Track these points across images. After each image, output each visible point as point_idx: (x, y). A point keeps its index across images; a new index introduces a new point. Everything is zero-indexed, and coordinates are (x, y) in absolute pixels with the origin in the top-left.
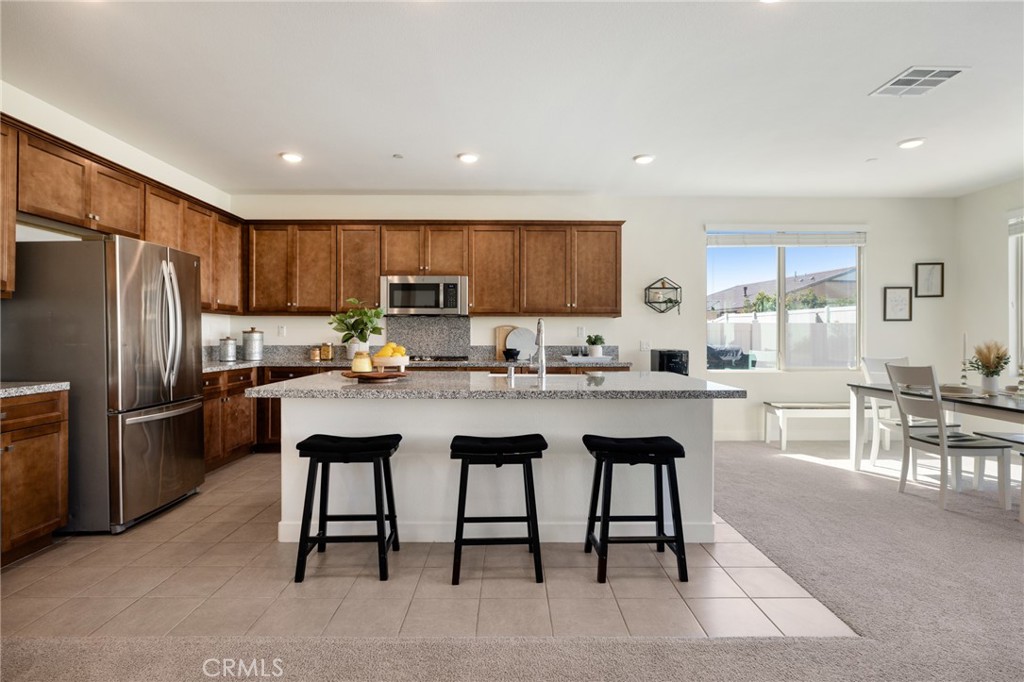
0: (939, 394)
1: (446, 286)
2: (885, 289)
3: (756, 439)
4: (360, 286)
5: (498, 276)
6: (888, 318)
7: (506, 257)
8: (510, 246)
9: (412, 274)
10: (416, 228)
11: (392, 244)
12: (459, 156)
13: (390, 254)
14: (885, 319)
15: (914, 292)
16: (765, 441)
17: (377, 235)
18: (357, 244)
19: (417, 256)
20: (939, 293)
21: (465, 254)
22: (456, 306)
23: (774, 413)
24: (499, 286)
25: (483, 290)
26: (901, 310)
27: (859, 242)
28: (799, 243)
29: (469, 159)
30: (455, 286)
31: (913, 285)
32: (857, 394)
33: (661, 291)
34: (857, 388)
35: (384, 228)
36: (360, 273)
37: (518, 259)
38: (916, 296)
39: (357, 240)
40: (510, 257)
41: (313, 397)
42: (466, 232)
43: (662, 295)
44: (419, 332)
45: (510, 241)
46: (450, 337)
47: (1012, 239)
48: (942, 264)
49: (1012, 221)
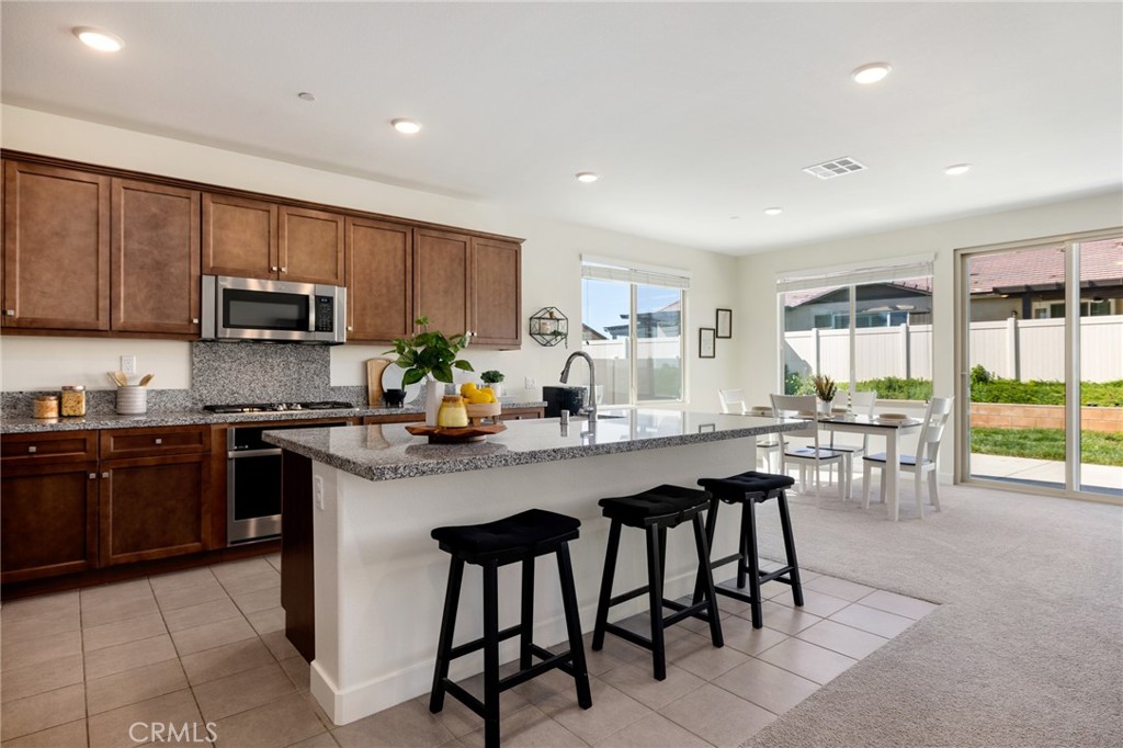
1: (318, 299)
2: (701, 329)
4: (159, 287)
5: (384, 291)
6: (702, 355)
7: (395, 267)
8: (400, 253)
9: (256, 277)
10: (264, 206)
11: (221, 226)
12: (394, 122)
13: (218, 241)
14: (700, 357)
15: (716, 333)
17: (195, 207)
18: (155, 215)
19: (265, 250)
20: (729, 335)
21: (341, 255)
22: (332, 330)
24: (385, 304)
25: (364, 309)
26: (709, 348)
27: (684, 287)
28: (648, 282)
29: (407, 128)
30: (330, 300)
31: (715, 327)
33: (548, 322)
35: (207, 198)
36: (159, 266)
37: (410, 273)
38: (717, 337)
39: (154, 210)
40: (401, 267)
41: (476, 468)
42: (341, 224)
43: (550, 327)
44: (249, 367)
45: (400, 245)
46: (300, 374)
47: (778, 295)
48: (730, 311)
49: (778, 282)
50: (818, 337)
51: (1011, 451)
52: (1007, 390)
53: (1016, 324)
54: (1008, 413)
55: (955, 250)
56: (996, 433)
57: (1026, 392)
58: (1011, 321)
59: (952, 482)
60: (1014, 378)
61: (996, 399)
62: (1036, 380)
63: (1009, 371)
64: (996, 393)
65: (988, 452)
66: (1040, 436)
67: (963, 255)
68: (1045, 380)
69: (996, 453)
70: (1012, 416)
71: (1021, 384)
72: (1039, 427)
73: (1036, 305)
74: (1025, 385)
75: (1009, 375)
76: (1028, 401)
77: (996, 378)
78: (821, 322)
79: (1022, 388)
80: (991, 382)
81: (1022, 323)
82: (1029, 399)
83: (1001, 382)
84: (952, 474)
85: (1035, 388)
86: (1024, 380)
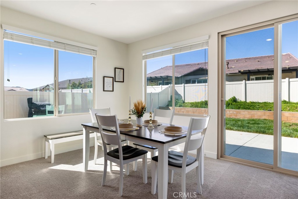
0: (119, 130)
2: (104, 77)
3: (40, 157)
6: (105, 90)
14: (104, 91)
15: (114, 79)
16: (44, 158)
20: (122, 81)
23: (49, 142)
26: (110, 87)
27: (94, 55)
31: (114, 76)
32: (86, 129)
34: (85, 126)
38: (115, 81)
47: (143, 61)
48: (123, 69)
49: (144, 55)
50: (184, 86)
51: (244, 129)
52: (243, 105)
53: (245, 82)
54: (243, 113)
55: (218, 33)
56: (239, 121)
57: (248, 105)
58: (244, 81)
59: (216, 158)
60: (245, 100)
61: (239, 108)
62: (251, 101)
63: (243, 98)
64: (239, 106)
65: (236, 130)
66: (253, 122)
67: (222, 36)
68: (254, 101)
69: (239, 130)
70: (244, 115)
71: (247, 103)
72: (253, 118)
73: (251, 77)
74: (248, 103)
75: (243, 99)
76: (249, 109)
77: (239, 101)
78: (188, 82)
79: (247, 104)
80: (238, 102)
81: (247, 82)
82: (249, 108)
83: (241, 102)
84: (216, 153)
85: (251, 104)
86: (248, 101)
